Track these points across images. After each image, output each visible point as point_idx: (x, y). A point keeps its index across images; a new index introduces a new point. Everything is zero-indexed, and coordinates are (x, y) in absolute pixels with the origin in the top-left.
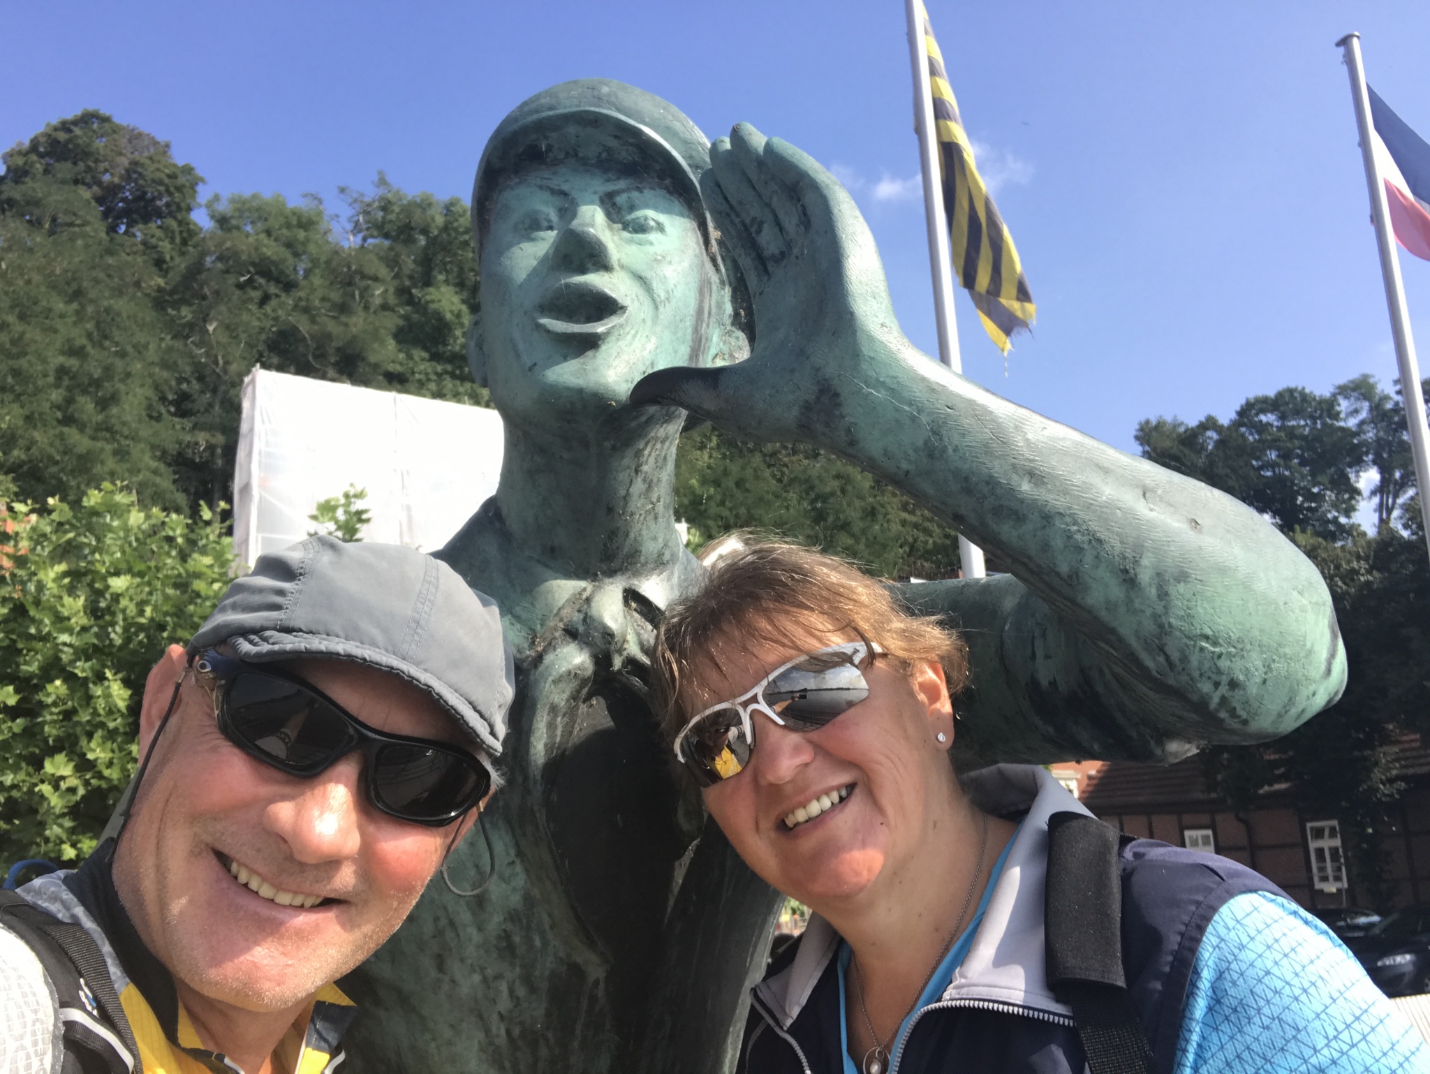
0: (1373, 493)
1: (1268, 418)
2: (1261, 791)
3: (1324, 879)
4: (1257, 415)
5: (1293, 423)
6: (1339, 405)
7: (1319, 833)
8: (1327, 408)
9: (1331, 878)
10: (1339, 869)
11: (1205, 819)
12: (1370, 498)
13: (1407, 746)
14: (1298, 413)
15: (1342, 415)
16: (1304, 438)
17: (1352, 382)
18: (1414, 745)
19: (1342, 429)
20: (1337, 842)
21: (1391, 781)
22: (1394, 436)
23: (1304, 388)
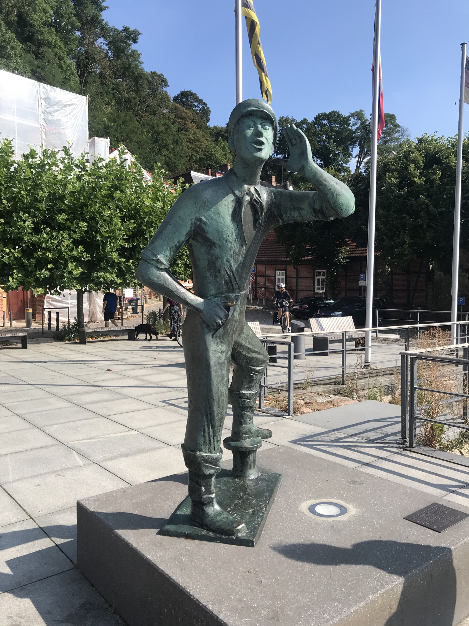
0: (356, 156)
1: (325, 122)
2: (303, 259)
3: (318, 289)
4: (322, 120)
5: (333, 125)
6: (350, 120)
7: (319, 274)
8: (346, 121)
9: (320, 288)
10: (323, 286)
11: (284, 267)
12: (355, 158)
13: (352, 247)
14: (335, 121)
15: (351, 125)
16: (336, 132)
17: (356, 112)
18: (354, 247)
19: (350, 130)
20: (324, 277)
21: (344, 258)
22: (367, 135)
23: (339, 112)
